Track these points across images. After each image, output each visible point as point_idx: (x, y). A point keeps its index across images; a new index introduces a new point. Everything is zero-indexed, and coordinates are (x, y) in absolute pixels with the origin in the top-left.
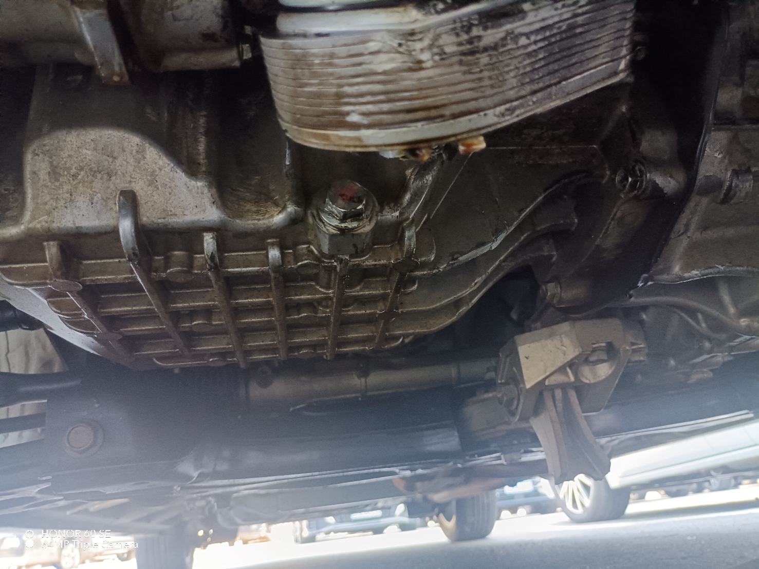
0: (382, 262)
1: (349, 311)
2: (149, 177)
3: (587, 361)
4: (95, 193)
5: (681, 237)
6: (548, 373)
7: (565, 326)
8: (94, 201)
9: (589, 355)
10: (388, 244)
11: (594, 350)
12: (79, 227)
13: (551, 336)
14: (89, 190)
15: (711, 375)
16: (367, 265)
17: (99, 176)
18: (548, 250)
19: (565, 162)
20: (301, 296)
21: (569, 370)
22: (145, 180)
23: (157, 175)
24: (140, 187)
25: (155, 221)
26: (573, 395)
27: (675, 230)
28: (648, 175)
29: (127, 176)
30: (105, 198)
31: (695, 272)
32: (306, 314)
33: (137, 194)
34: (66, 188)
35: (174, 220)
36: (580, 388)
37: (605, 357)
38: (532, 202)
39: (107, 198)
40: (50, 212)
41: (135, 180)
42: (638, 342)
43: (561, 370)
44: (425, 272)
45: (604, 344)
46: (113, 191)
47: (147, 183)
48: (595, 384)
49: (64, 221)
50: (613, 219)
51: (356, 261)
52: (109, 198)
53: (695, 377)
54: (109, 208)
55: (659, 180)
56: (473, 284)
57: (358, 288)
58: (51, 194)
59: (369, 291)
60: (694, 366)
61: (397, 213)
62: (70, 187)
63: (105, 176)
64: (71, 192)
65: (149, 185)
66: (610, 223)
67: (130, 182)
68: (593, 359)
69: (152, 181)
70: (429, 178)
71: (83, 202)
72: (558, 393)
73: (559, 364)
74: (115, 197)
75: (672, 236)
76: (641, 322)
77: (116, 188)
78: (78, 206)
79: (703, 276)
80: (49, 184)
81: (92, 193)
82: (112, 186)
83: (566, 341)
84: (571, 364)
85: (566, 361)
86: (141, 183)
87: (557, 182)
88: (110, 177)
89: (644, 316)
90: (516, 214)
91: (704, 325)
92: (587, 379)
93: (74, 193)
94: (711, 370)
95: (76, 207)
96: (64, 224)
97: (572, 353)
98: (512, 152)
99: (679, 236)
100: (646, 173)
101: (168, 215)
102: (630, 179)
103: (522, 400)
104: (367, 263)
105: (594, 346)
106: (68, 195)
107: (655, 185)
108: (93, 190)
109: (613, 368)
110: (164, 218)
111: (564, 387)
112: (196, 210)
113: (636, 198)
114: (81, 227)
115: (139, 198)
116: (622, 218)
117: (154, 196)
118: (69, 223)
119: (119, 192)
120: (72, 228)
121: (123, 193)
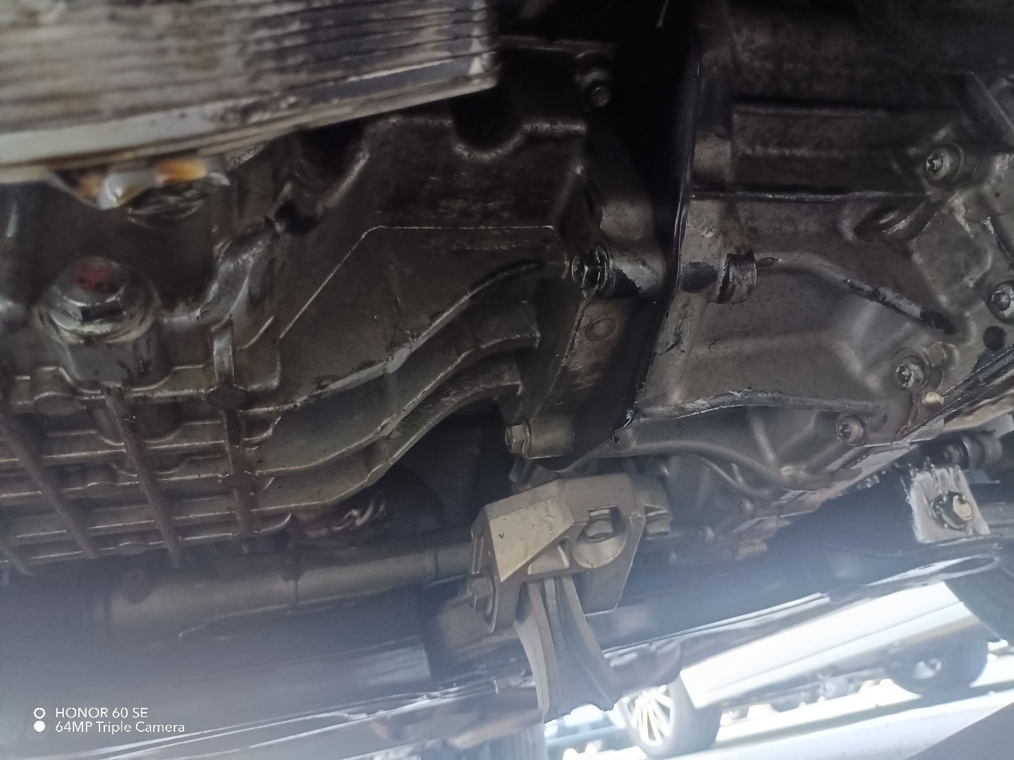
0: (186, 392)
1: (171, 475)
3: (583, 536)
5: (672, 351)
6: (529, 557)
7: (552, 488)
9: (587, 527)
10: (199, 363)
11: (592, 521)
13: (533, 502)
15: (764, 547)
16: (159, 398)
18: (511, 379)
19: (505, 248)
20: (70, 452)
21: (560, 549)
26: (570, 586)
27: (660, 341)
28: (611, 262)
31: (701, 402)
32: (95, 483)
36: (580, 577)
37: (609, 530)
38: (451, 305)
42: (657, 507)
43: (550, 549)
44: (271, 409)
45: (607, 511)
48: (599, 569)
50: (577, 329)
51: (138, 391)
53: (745, 551)
55: (629, 269)
56: (379, 428)
57: (171, 437)
59: (189, 442)
60: (739, 535)
61: (198, 313)
66: (575, 334)
68: (591, 533)
70: (250, 258)
72: (550, 585)
73: (545, 543)
75: (659, 350)
76: (663, 478)
79: (713, 407)
83: (554, 509)
84: (562, 542)
85: (553, 539)
87: (491, 275)
89: (666, 471)
90: (425, 319)
91: (740, 479)
92: (588, 562)
94: (766, 541)
97: (561, 527)
98: (429, 234)
99: (668, 350)
100: (608, 259)
102: (586, 269)
103: (497, 600)
104: (159, 394)
105: (593, 514)
107: (621, 275)
109: (624, 544)
111: (558, 576)
113: (599, 296)
116: (590, 329)
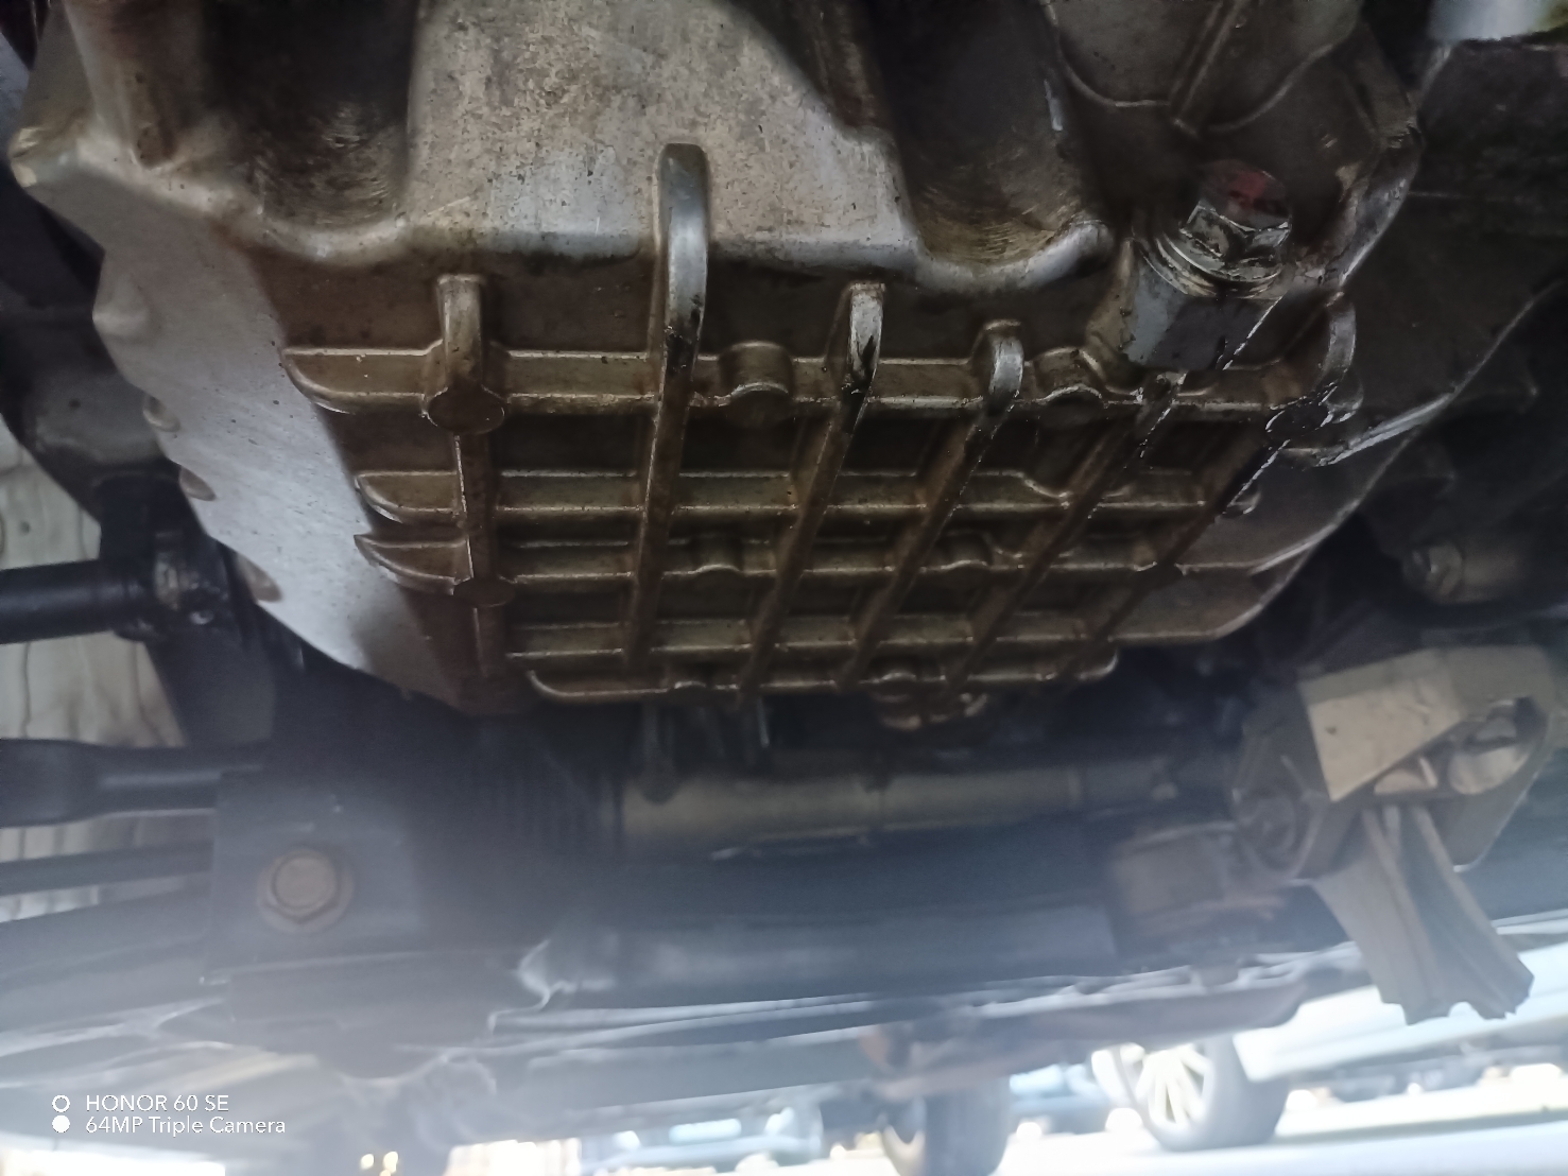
0: (1248, 405)
1: (1069, 559)
2: (742, 117)
3: (1469, 742)
4: (600, 147)
7: (1423, 660)
8: (596, 168)
9: (1480, 727)
11: (1491, 716)
12: (549, 234)
13: (1390, 681)
14: (585, 138)
17: (617, 100)
21: (1424, 764)
22: (733, 123)
23: (763, 113)
24: (716, 140)
25: (747, 237)
26: (1425, 820)
29: (686, 105)
30: (625, 162)
33: (709, 158)
34: (527, 124)
35: (794, 237)
37: (1510, 733)
39: (629, 160)
40: (480, 189)
41: (706, 120)
43: (1409, 764)
45: (1511, 703)
46: (647, 143)
47: (737, 130)
48: (1476, 797)
49: (511, 214)
51: (1192, 396)
52: (635, 163)
54: (631, 189)
58: (488, 138)
61: (1321, 272)
62: (536, 125)
63: (632, 102)
64: (539, 136)
65: (741, 137)
67: (694, 124)
68: (1485, 735)
69: (751, 128)
71: (567, 167)
74: (651, 159)
77: (656, 136)
78: (552, 177)
80: (485, 110)
81: (593, 144)
82: (646, 130)
83: (1429, 693)
85: (1423, 743)
86: (721, 130)
88: (644, 107)
92: (1463, 783)
93: (546, 142)
95: (547, 178)
96: (511, 223)
97: (1443, 719)
101: (781, 223)
103: (1311, 832)
104: (1208, 406)
106: (531, 146)
108: (598, 136)
109: (1523, 760)
110: (770, 230)
112: (853, 215)
114: (554, 236)
115: (712, 169)
117: (750, 167)
118: (525, 222)
119: (662, 147)
120: (529, 235)
121: (673, 150)
